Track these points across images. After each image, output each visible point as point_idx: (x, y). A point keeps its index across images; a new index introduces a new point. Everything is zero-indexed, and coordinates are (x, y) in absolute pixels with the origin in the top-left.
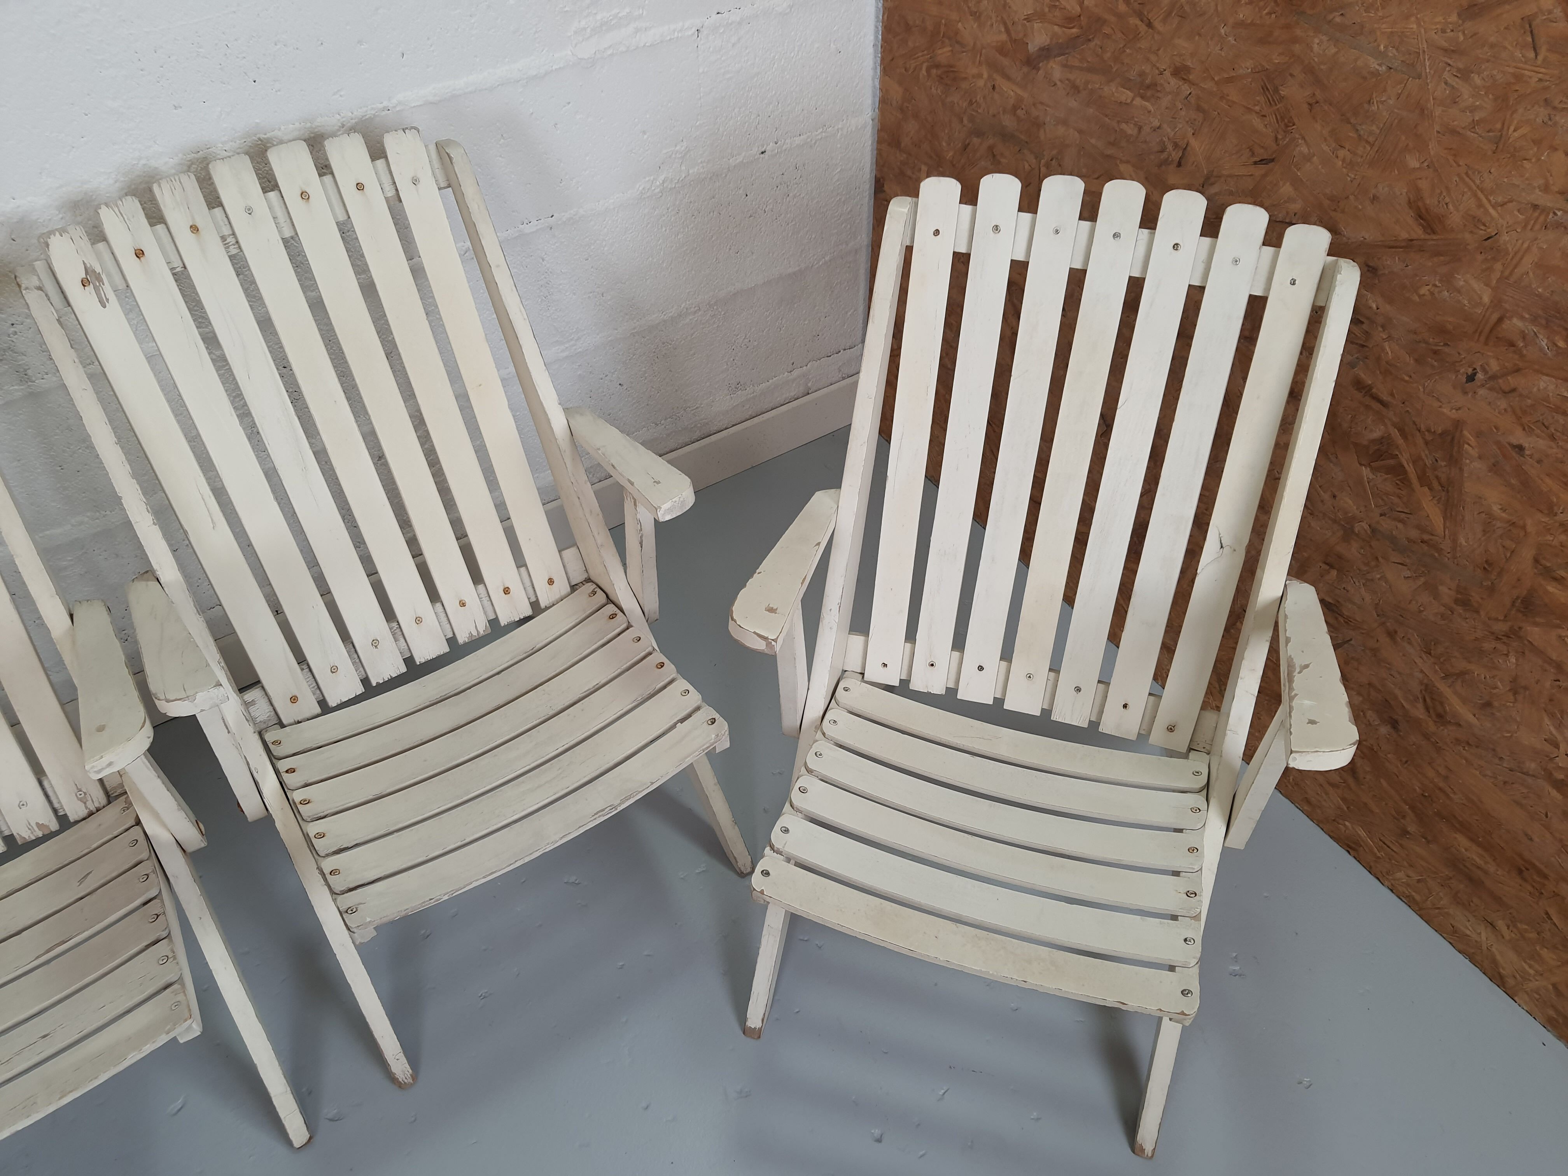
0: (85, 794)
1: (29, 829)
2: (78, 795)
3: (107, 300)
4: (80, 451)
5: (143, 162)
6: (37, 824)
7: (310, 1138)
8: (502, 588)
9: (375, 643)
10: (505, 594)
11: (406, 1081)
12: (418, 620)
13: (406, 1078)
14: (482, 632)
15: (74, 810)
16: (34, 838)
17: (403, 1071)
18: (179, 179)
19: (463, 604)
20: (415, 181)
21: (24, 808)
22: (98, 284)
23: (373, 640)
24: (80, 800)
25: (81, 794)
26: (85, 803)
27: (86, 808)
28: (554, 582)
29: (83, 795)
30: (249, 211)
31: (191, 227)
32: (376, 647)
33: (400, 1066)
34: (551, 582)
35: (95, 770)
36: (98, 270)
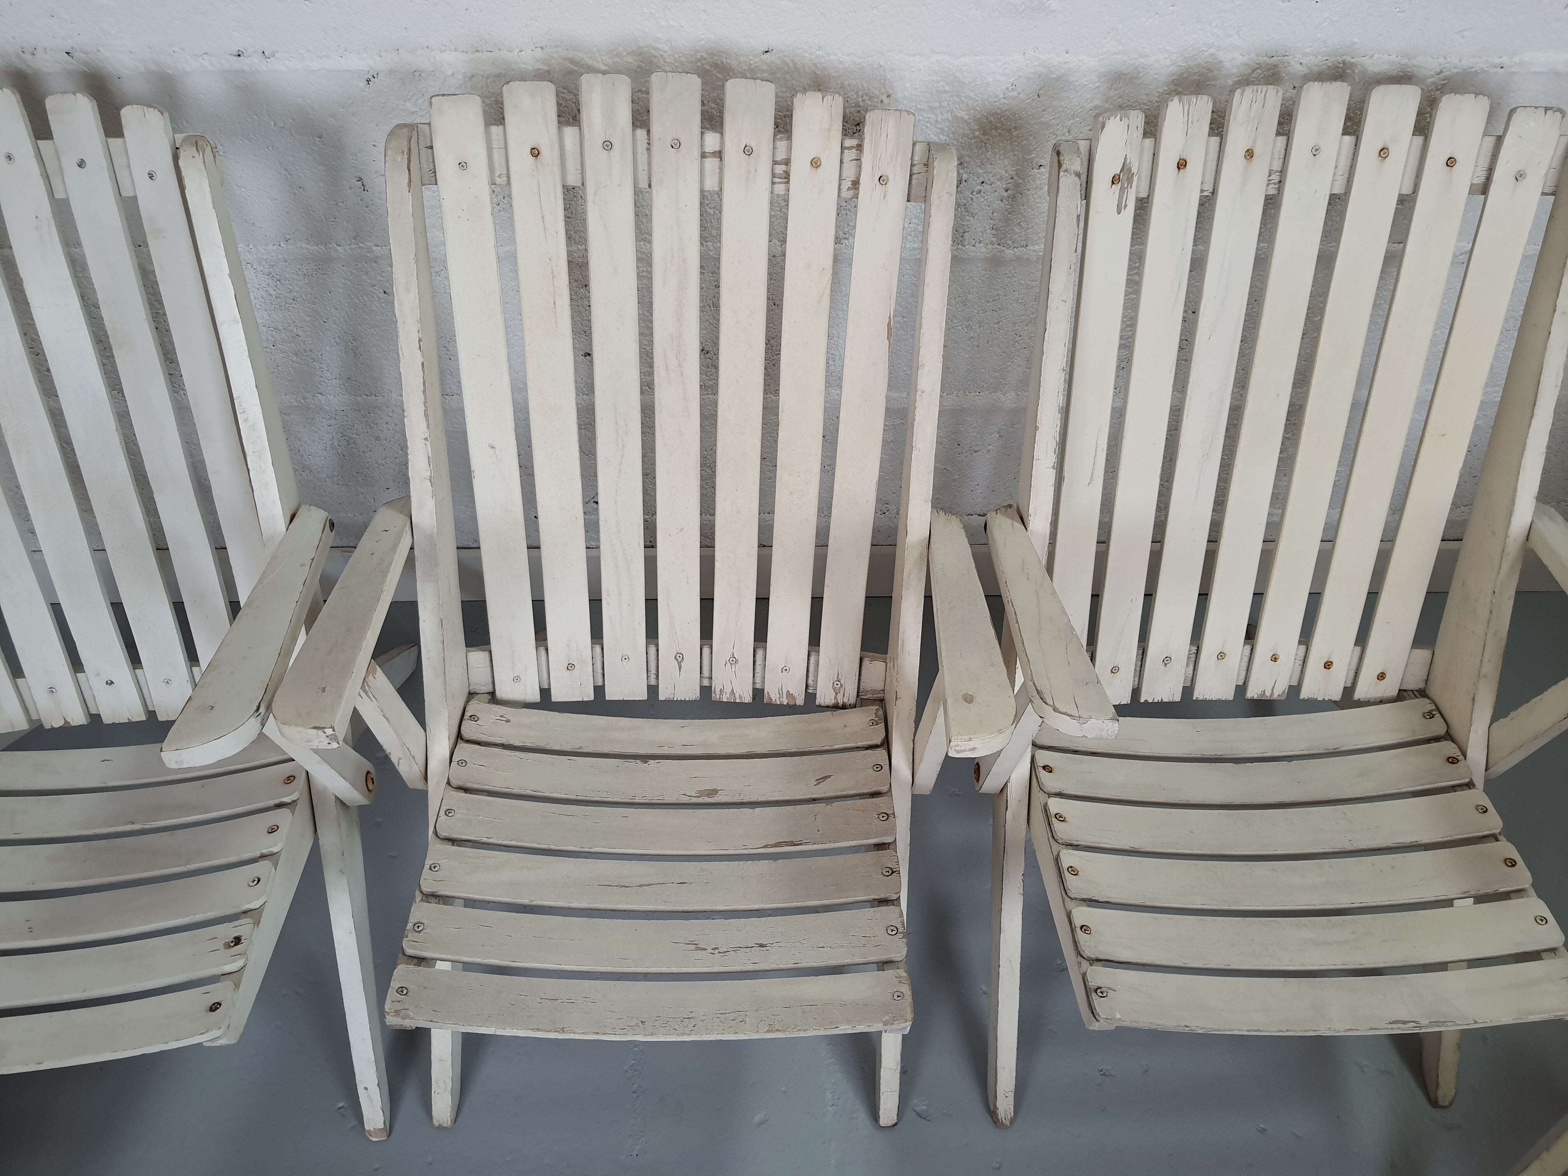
0: (842, 686)
1: (779, 693)
2: (835, 683)
3: (1126, 206)
4: (960, 328)
5: (1212, 51)
6: (788, 692)
7: (896, 1124)
8: (1325, 660)
9: (1167, 660)
10: (1325, 667)
11: (1004, 1121)
12: (1221, 656)
13: (1005, 1119)
14: (1275, 696)
15: (824, 696)
16: (778, 703)
17: (1005, 1111)
18: (1266, 92)
19: (1275, 659)
20: (1519, 177)
21: (785, 673)
22: (1126, 186)
23: (1167, 657)
24: (834, 689)
25: (837, 684)
26: (836, 694)
27: (835, 698)
28: (1384, 678)
29: (839, 686)
30: (1316, 151)
31: (1248, 151)
32: (1166, 664)
33: (1005, 1104)
34: (1381, 676)
35: (957, 748)
36: (1134, 170)
